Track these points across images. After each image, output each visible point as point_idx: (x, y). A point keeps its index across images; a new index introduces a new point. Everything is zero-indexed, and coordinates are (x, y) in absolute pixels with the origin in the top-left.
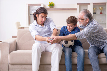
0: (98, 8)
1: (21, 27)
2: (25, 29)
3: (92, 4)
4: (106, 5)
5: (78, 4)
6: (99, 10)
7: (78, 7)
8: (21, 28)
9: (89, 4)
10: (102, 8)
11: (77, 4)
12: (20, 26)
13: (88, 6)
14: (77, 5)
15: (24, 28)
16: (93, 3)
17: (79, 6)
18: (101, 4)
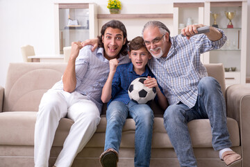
0: (222, 13)
1: (36, 56)
3: (209, 4)
4: (241, 7)
5: (176, 5)
6: (225, 18)
7: (175, 11)
8: (32, 60)
9: (202, 5)
10: (232, 14)
11: (173, 5)
12: (34, 55)
13: (201, 9)
14: (174, 7)
15: (38, 60)
16: (211, 3)
17: (177, 8)
18: (230, 5)
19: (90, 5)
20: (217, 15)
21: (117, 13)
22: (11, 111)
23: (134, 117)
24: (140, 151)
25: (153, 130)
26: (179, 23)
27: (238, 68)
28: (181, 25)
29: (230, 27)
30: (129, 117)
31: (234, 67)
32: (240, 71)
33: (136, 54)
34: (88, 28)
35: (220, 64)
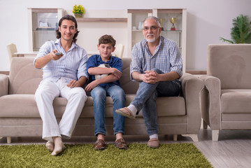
2: (25, 57)
3: (156, 11)
4: (181, 13)
5: (129, 11)
6: (170, 22)
7: (129, 16)
8: (18, 56)
9: (151, 11)
10: (174, 19)
11: (127, 11)
12: (16, 52)
13: (149, 14)
15: (23, 55)
16: (158, 10)
17: (131, 14)
18: (173, 12)
19: (58, 11)
20: (163, 20)
21: (81, 17)
22: (15, 93)
23: (111, 95)
26: (132, 26)
28: (134, 27)
29: (173, 29)
30: (108, 95)
33: (104, 48)
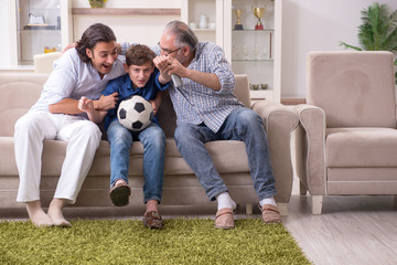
4: (274, 1)
7: (183, 5)
10: (262, 10)
17: (187, 1)
20: (241, 11)
21: (101, 6)
23: (142, 139)
24: (151, 178)
25: (165, 153)
26: (189, 22)
27: (270, 85)
28: (193, 24)
29: (259, 27)
31: (264, 83)
32: (272, 89)
33: (137, 70)
34: (59, 28)
35: (244, 75)
